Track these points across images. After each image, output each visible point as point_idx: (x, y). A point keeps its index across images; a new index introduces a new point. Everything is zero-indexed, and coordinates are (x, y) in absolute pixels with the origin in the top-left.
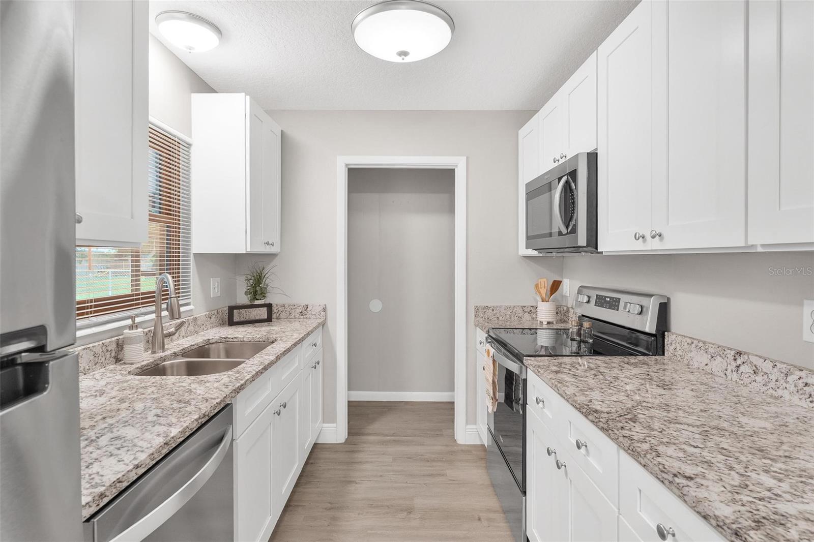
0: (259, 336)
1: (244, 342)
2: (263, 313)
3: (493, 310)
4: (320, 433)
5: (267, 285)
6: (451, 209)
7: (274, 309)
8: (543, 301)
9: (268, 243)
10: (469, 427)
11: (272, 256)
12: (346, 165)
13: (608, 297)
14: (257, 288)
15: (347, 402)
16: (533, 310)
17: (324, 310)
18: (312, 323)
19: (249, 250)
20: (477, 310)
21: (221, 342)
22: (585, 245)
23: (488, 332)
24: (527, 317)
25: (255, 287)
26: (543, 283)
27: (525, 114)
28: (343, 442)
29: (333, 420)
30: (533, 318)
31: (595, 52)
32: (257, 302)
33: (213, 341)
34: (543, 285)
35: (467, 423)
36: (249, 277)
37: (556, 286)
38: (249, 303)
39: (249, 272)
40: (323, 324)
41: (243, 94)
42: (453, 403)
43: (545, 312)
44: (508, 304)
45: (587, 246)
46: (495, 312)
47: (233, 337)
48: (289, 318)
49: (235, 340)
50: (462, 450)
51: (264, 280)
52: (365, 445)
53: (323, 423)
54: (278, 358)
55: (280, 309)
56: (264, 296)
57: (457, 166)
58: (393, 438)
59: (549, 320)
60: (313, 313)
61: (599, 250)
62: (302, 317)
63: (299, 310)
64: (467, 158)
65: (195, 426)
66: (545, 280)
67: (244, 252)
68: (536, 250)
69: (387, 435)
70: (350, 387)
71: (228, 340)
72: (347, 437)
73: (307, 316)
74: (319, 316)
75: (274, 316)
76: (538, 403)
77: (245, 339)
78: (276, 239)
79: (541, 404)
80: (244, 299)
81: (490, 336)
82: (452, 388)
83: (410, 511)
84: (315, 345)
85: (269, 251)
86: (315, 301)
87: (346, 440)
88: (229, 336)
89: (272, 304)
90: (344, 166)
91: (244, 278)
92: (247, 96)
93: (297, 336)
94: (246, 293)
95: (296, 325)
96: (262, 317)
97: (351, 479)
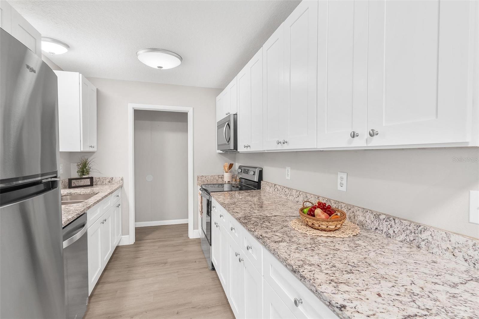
0: (89, 192)
1: (81, 194)
2: (88, 182)
3: (205, 177)
4: (120, 240)
5: (90, 168)
6: (186, 131)
7: (94, 180)
8: (226, 173)
9: (91, 147)
10: (195, 230)
11: (93, 153)
12: (133, 108)
13: (246, 169)
14: (84, 169)
15: (135, 228)
16: (222, 177)
17: (122, 180)
18: (115, 186)
19: (82, 150)
20: (198, 178)
21: (68, 195)
22: (233, 149)
23: (201, 186)
24: (220, 180)
25: (83, 169)
26: (226, 165)
27: (219, 90)
28: (133, 243)
29: (128, 233)
30: (223, 180)
31: (236, 76)
32: (84, 176)
33: (64, 195)
34: (226, 166)
35: (194, 229)
36: (79, 164)
37: (231, 166)
38: (79, 177)
39: (79, 161)
40: (121, 187)
41: (78, 73)
42: (188, 224)
43: (227, 177)
44: (212, 175)
45: (234, 149)
46: (206, 178)
47: (75, 192)
48: (102, 184)
49: (75, 194)
50: (191, 241)
51: (88, 165)
52: (144, 244)
53: (122, 235)
54: (103, 198)
55: (97, 180)
56: (88, 174)
57: (188, 111)
58: (159, 240)
59: (229, 181)
60: (116, 181)
61: (238, 151)
62: (110, 183)
63: (108, 180)
64: (193, 108)
65: (76, 217)
66: (227, 163)
67: (80, 151)
68: (222, 150)
69: (156, 239)
70: (136, 221)
71: (72, 194)
72: (135, 241)
73: (113, 183)
74: (119, 183)
75: (94, 184)
76: (221, 217)
77: (81, 193)
78: (95, 144)
79: (222, 217)
80: (76, 175)
81: (202, 188)
82: (187, 217)
83: (165, 263)
84: (118, 196)
85: (92, 150)
86: (117, 175)
87: (134, 243)
88: (72, 192)
89: (93, 177)
90: (132, 108)
91: (76, 164)
92: (80, 74)
93: (109, 191)
94: (77, 172)
95: (107, 187)
96: (87, 184)
97: (137, 257)
